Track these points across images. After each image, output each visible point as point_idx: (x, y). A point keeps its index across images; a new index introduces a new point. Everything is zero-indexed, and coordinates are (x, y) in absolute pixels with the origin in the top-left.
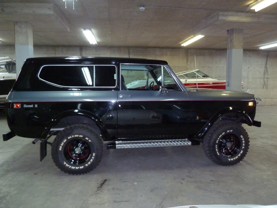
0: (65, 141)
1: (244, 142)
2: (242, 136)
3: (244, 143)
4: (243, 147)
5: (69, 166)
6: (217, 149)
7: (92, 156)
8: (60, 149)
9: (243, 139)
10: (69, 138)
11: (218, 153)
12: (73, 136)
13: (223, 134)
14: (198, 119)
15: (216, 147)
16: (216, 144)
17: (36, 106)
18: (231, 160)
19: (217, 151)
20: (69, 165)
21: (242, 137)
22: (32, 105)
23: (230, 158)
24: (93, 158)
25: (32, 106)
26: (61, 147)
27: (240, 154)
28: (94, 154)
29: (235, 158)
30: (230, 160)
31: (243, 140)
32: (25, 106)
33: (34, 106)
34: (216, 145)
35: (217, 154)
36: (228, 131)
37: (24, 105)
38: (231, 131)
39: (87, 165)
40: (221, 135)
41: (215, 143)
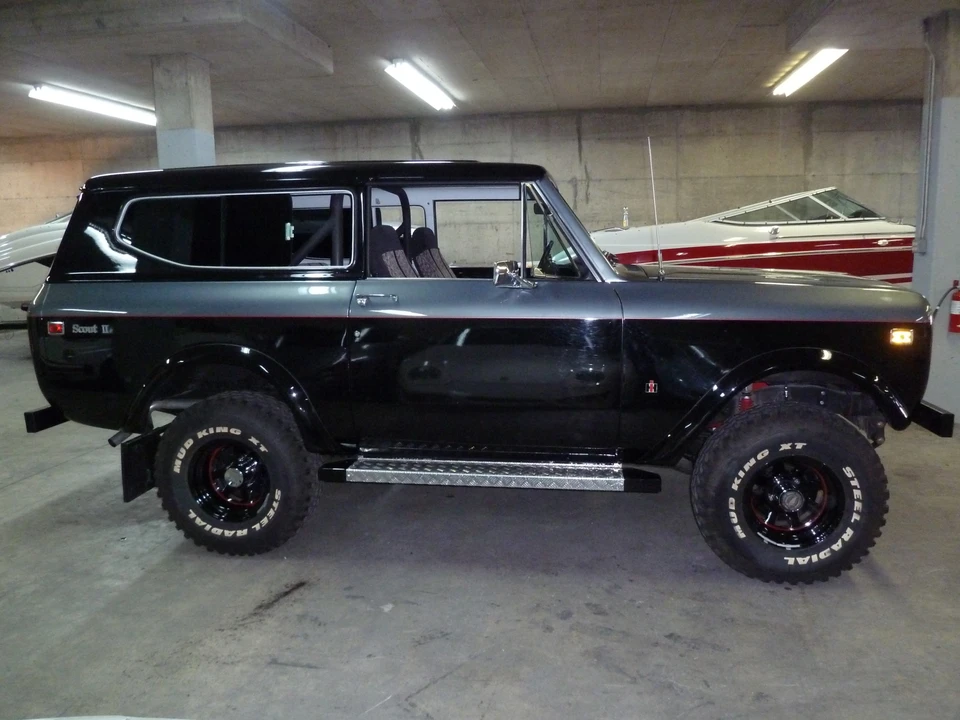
0: (189, 443)
1: (857, 493)
2: (848, 472)
3: (858, 500)
4: (856, 517)
5: (205, 526)
6: (733, 514)
7: (273, 499)
8: (177, 469)
9: (854, 483)
10: (200, 435)
11: (738, 528)
12: (211, 431)
13: (760, 457)
14: (651, 391)
15: (732, 507)
16: (733, 493)
17: (106, 329)
18: (796, 562)
19: (735, 521)
20: (204, 520)
21: (849, 475)
22: (95, 327)
23: (795, 553)
24: (275, 505)
25: (93, 329)
26: (178, 463)
27: (840, 542)
28: (278, 494)
29: (815, 558)
30: (791, 561)
31: (856, 487)
32: (77, 329)
33: (100, 329)
34: (732, 500)
35: (735, 534)
36: (786, 447)
37: (74, 327)
38: (799, 446)
39: (257, 527)
40: (753, 462)
41: (724, 491)
